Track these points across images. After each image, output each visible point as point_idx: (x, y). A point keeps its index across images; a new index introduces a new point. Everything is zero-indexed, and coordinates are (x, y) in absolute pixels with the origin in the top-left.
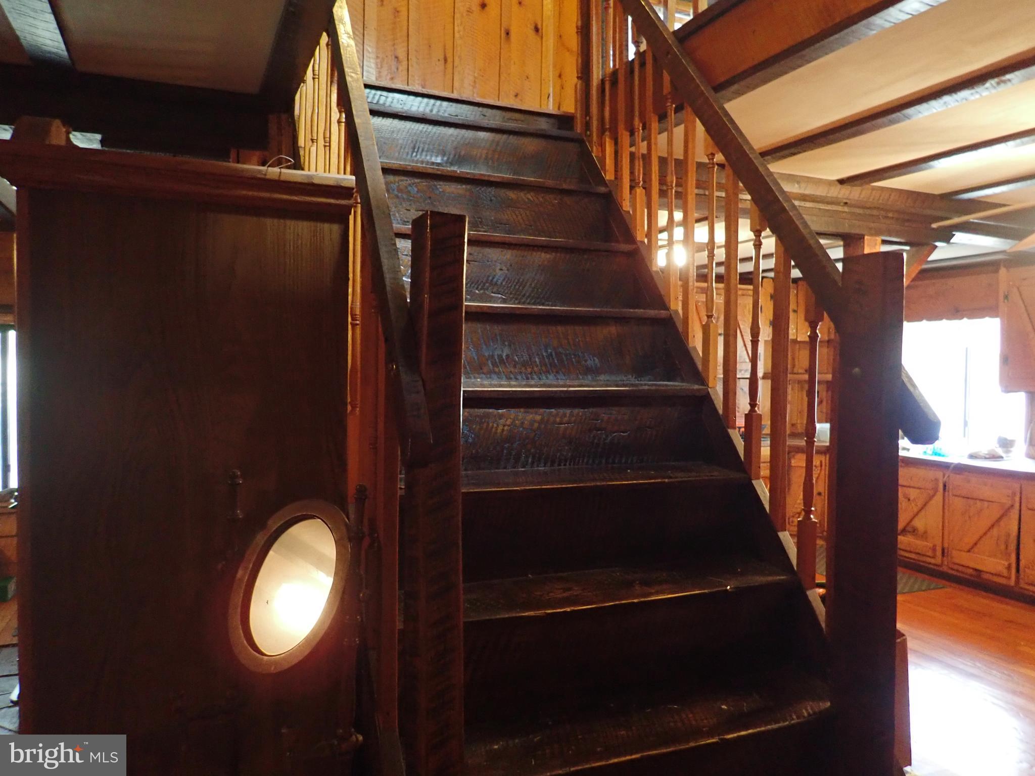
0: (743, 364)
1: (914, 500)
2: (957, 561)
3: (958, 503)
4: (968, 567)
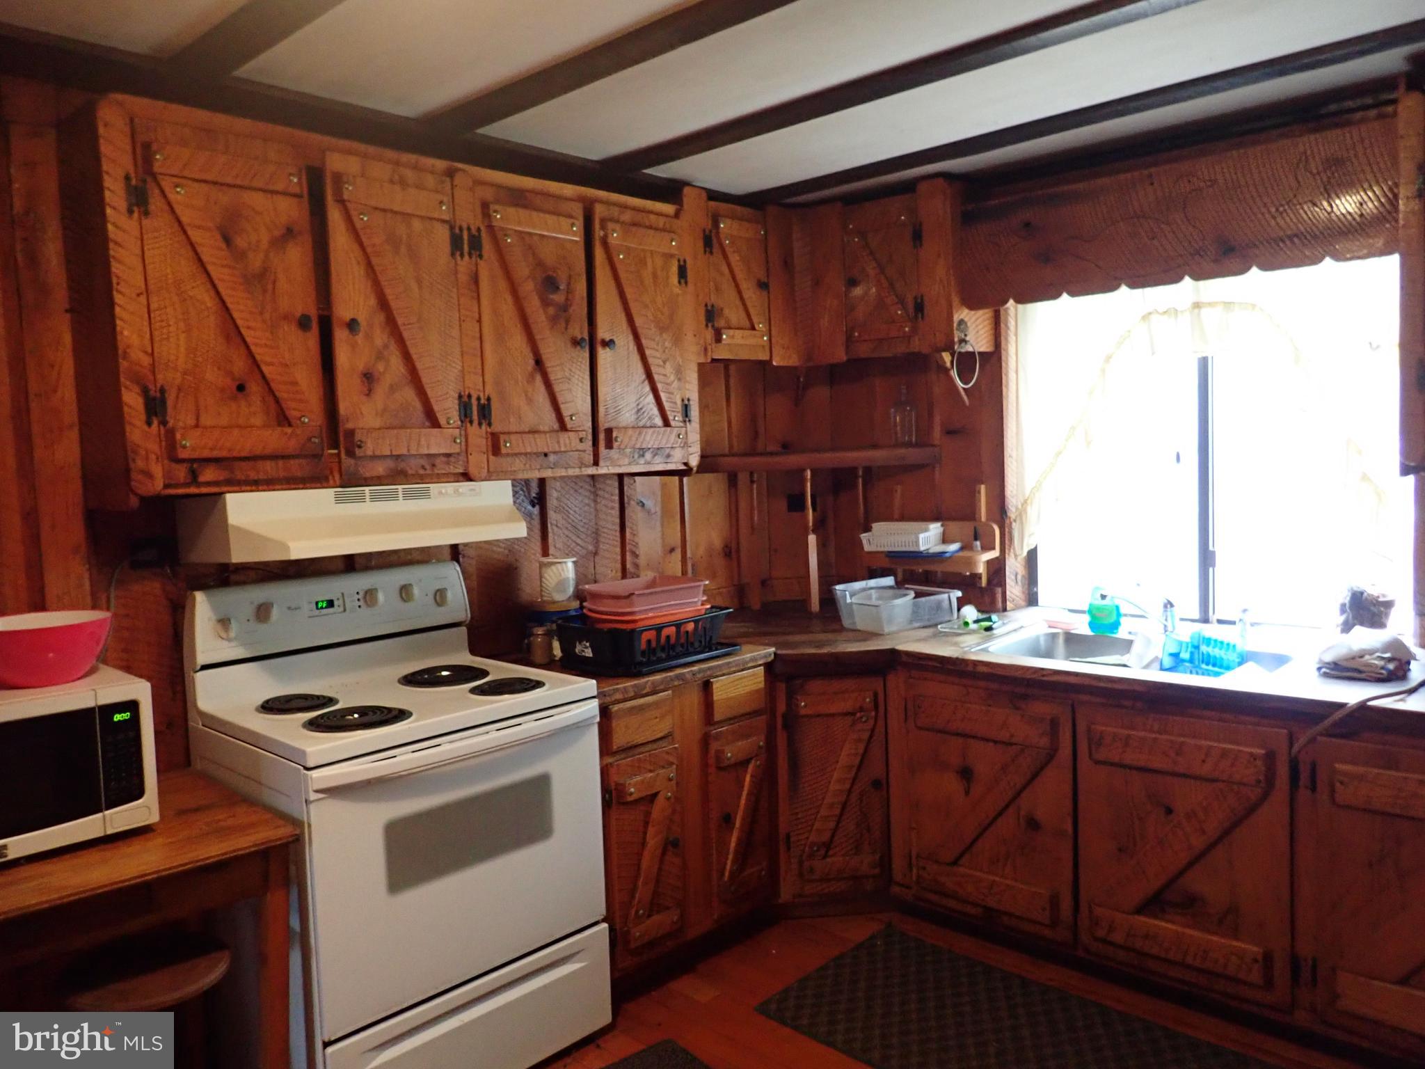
0: (651, 431)
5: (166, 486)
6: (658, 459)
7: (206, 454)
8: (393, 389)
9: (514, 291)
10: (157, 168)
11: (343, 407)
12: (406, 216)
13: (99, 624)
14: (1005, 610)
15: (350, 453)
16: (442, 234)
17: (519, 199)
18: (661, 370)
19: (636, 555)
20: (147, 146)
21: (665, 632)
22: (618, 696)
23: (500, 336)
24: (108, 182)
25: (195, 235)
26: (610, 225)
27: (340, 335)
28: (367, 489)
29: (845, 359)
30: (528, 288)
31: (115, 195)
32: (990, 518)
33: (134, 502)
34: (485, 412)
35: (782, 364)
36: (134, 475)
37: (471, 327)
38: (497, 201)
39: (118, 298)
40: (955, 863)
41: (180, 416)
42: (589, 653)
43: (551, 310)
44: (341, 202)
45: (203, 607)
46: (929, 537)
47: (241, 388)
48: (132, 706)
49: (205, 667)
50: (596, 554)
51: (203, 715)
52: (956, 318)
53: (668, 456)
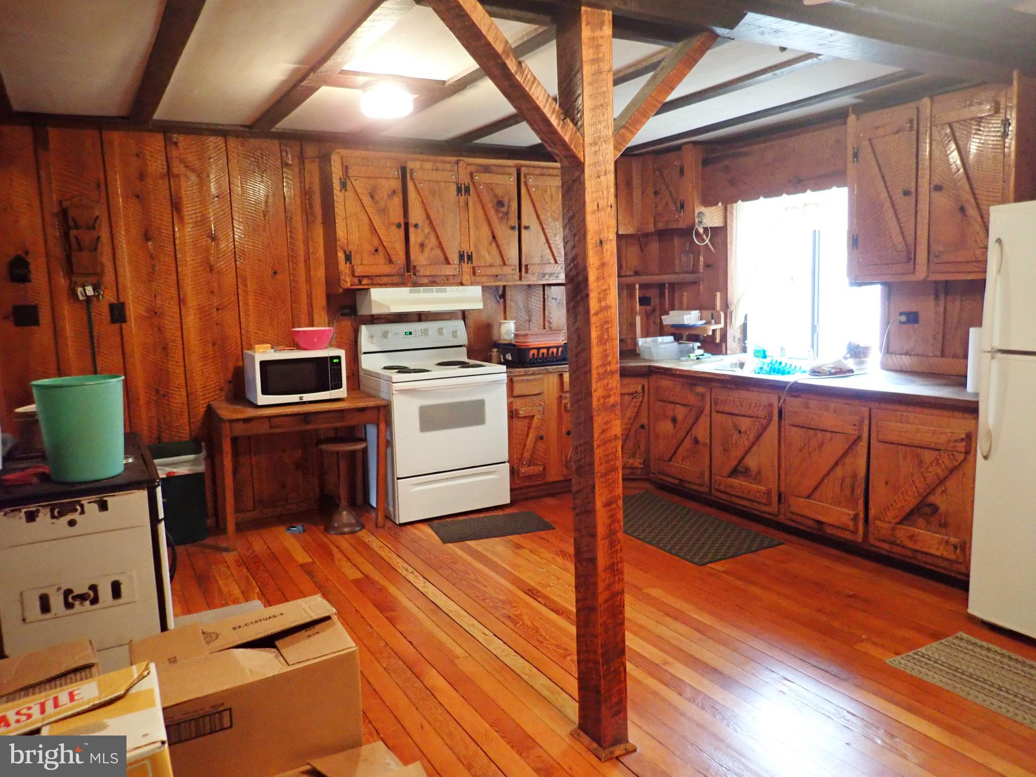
0: (547, 266)
1: (745, 432)
2: (795, 510)
3: (795, 434)
4: (807, 518)
5: (351, 285)
6: (552, 278)
7: (364, 274)
8: (432, 249)
9: (484, 208)
10: (349, 174)
11: (412, 257)
12: (438, 182)
13: (330, 330)
14: (726, 354)
15: (415, 274)
16: (453, 189)
17: (487, 169)
18: (553, 239)
19: (550, 322)
20: (347, 167)
21: (542, 351)
22: (517, 374)
23: (477, 227)
24: (334, 180)
25: (362, 197)
26: (528, 176)
27: (412, 230)
28: (421, 288)
29: (653, 230)
30: (490, 206)
31: (336, 185)
32: (721, 310)
33: (341, 290)
34: (470, 258)
35: (624, 233)
36: (342, 281)
37: (464, 224)
38: (477, 172)
39: (337, 220)
40: (670, 460)
41: (356, 260)
42: (510, 358)
43: (500, 215)
44: (412, 179)
45: (364, 330)
46: (691, 318)
47: (376, 250)
48: (339, 358)
49: (365, 353)
50: (530, 321)
51: (364, 370)
52: (696, 212)
53: (557, 277)
